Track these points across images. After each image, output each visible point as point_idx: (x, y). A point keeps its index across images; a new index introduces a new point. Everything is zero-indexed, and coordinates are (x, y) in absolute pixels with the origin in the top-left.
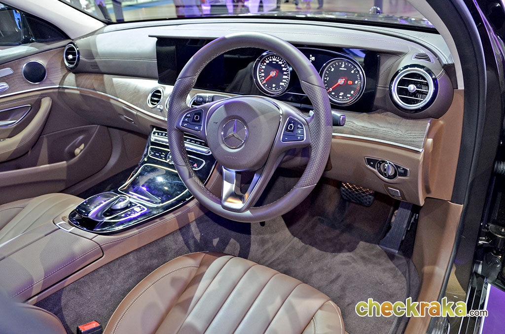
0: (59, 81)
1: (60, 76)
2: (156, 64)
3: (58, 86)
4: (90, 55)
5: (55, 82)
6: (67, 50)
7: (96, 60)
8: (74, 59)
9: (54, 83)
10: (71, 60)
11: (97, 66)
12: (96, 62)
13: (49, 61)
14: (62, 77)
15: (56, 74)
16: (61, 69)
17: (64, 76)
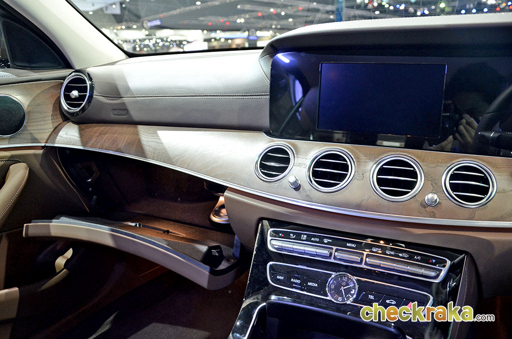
0: (46, 136)
1: (50, 127)
2: (268, 101)
3: (43, 145)
4: (114, 91)
5: (37, 136)
6: (69, 83)
7: (125, 100)
8: (81, 98)
9: (36, 139)
10: (76, 99)
11: (126, 110)
12: (124, 104)
13: (33, 100)
14: (52, 130)
15: (42, 123)
16: (52, 116)
17: (56, 128)
